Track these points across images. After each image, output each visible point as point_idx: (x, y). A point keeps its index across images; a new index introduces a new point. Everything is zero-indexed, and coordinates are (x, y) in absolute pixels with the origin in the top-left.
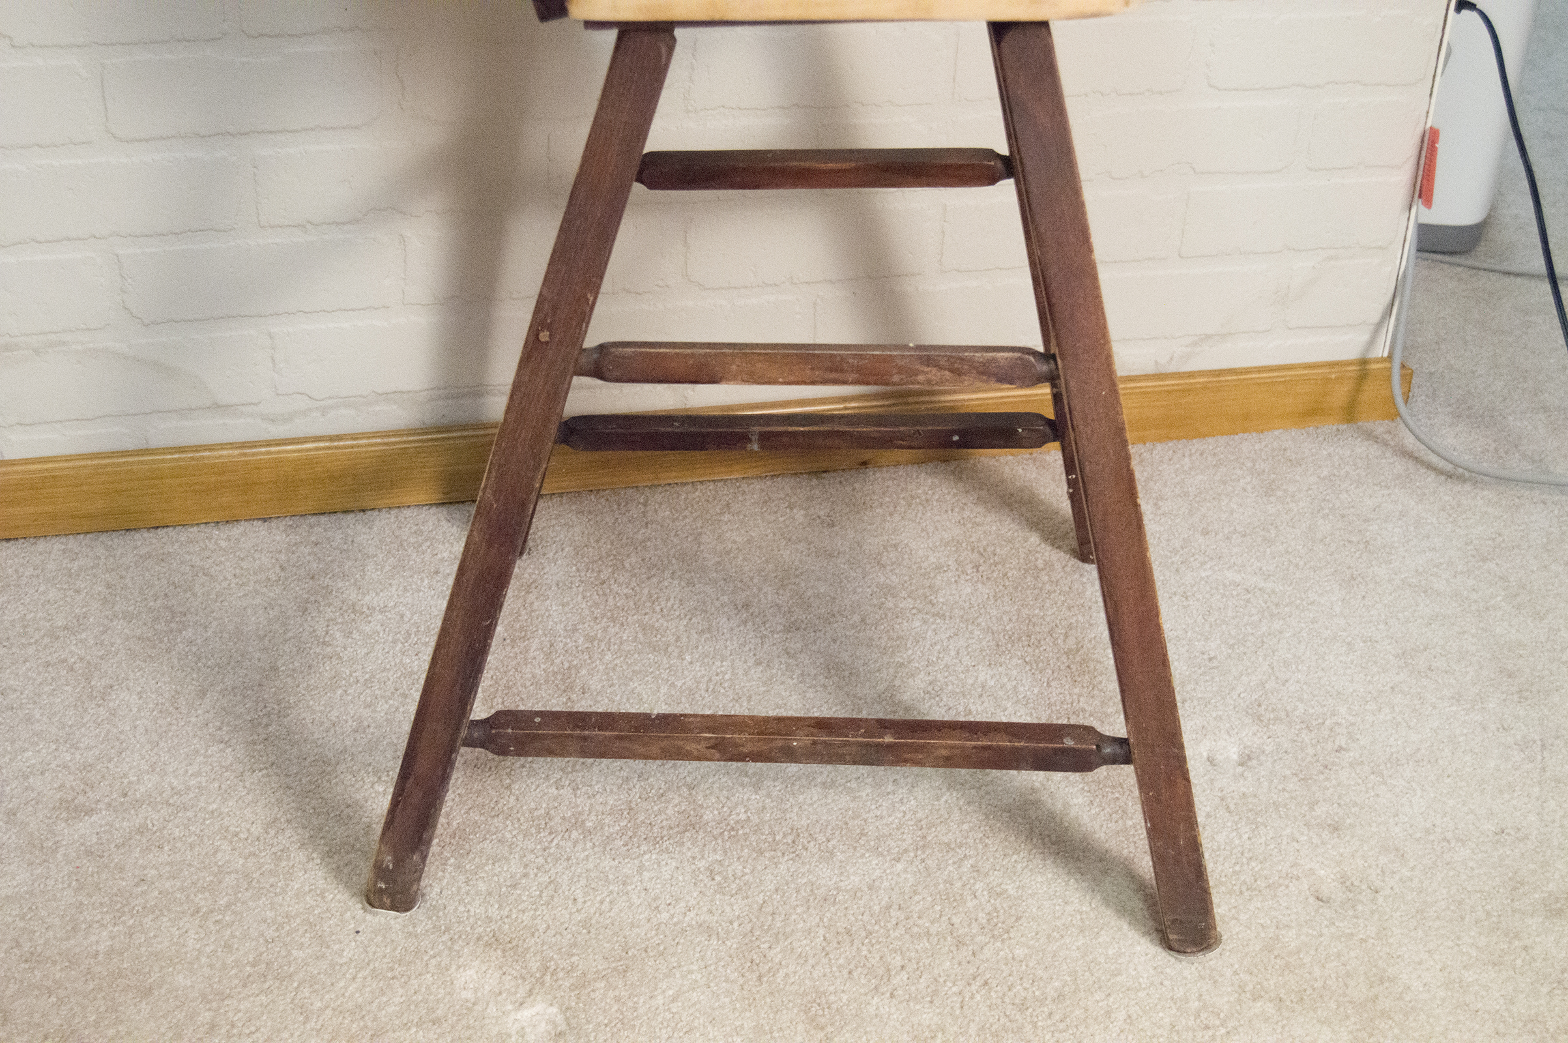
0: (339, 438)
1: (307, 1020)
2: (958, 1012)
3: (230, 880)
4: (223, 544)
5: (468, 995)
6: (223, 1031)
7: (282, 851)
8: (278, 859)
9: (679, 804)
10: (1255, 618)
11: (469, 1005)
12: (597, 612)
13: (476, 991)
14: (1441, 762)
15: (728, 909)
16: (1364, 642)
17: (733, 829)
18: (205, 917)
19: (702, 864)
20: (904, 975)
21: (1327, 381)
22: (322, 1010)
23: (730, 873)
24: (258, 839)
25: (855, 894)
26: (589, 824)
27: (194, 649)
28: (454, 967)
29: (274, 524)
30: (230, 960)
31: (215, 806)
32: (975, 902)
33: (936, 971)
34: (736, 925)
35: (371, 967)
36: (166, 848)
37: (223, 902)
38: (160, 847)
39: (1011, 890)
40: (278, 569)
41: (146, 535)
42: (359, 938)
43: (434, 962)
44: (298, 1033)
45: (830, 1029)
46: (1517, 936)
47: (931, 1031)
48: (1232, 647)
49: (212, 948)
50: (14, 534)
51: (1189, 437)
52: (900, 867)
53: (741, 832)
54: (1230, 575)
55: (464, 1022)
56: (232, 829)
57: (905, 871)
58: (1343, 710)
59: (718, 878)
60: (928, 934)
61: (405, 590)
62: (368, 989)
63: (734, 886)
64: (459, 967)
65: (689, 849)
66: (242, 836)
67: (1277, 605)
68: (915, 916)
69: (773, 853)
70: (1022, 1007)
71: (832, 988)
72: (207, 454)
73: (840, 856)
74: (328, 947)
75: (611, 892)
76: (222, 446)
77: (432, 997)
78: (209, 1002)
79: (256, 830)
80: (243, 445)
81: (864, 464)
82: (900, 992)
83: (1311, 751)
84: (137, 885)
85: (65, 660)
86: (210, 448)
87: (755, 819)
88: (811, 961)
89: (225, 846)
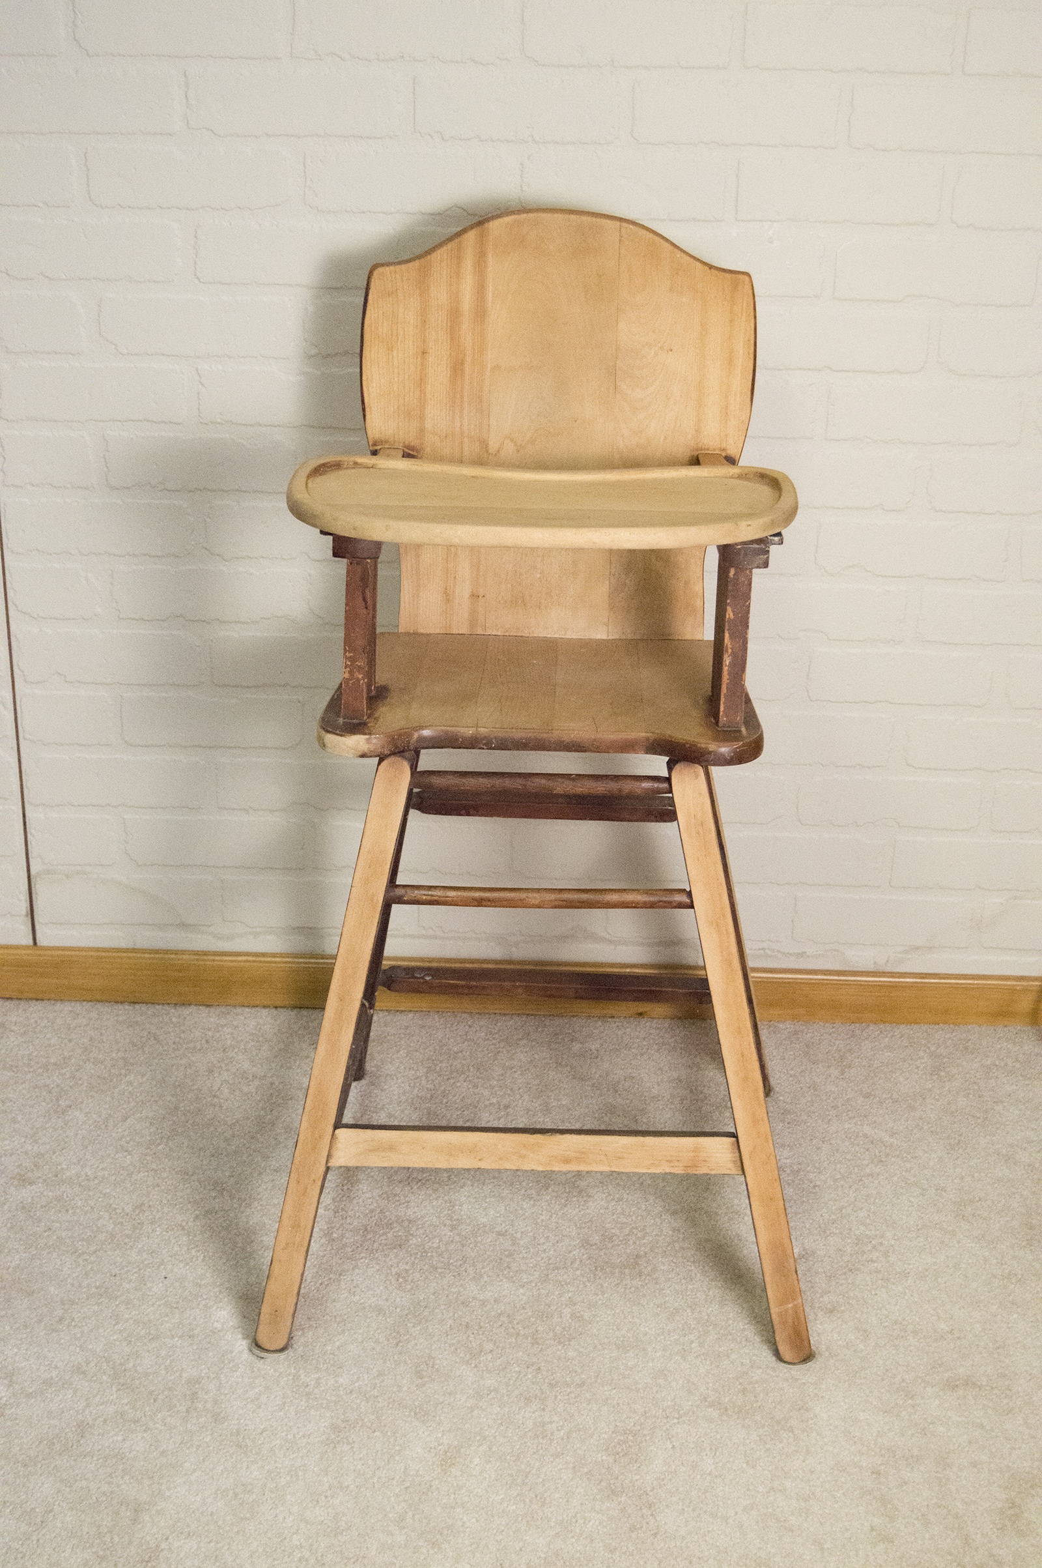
0: (263, 955)
1: (117, 1323)
2: (511, 1382)
3: (102, 1237)
4: (174, 1020)
5: (218, 1325)
6: (67, 1322)
7: (139, 1224)
8: (135, 1228)
9: (398, 1231)
10: (866, 1162)
11: (216, 1331)
12: (403, 1098)
13: (223, 1324)
14: (939, 1280)
15: (398, 1299)
16: (937, 1190)
17: (425, 1252)
18: (80, 1255)
19: (394, 1270)
20: (489, 1357)
21: (1012, 990)
22: (127, 1320)
23: (410, 1279)
24: (127, 1215)
25: (483, 1303)
26: (335, 1235)
27: (131, 1089)
28: (215, 1308)
29: (212, 1010)
30: (85, 1283)
31: (108, 1191)
32: (559, 1320)
33: (511, 1357)
34: (398, 1310)
35: (166, 1299)
36: (70, 1212)
37: (92, 1248)
38: (67, 1211)
39: (587, 1316)
40: (204, 1041)
41: (127, 1007)
42: (166, 1282)
43: (204, 1302)
44: (108, 1330)
45: (426, 1379)
46: (912, 1398)
47: (489, 1390)
48: (835, 1181)
49: (77, 1274)
50: (40, 996)
51: (899, 1022)
52: (521, 1291)
53: (429, 1254)
54: (867, 1130)
55: (208, 1340)
56: (114, 1206)
57: (524, 1295)
58: (889, 1235)
59: (401, 1280)
60: (518, 1334)
61: (282, 1066)
62: (159, 1312)
63: (409, 1287)
64: (218, 1308)
65: (391, 1259)
66: (118, 1211)
67: (888, 1155)
68: (515, 1322)
69: (443, 1270)
70: (552, 1386)
71: (440, 1356)
72: (173, 956)
73: (486, 1278)
74: (145, 1285)
75: (330, 1279)
76: (183, 952)
77: (195, 1323)
78: (64, 1305)
79: (128, 1209)
80: (197, 953)
81: (641, 1014)
82: (482, 1365)
83: (846, 1259)
84: (45, 1231)
85: (47, 1086)
86: (176, 952)
87: (443, 1248)
88: (436, 1339)
89: (106, 1216)
